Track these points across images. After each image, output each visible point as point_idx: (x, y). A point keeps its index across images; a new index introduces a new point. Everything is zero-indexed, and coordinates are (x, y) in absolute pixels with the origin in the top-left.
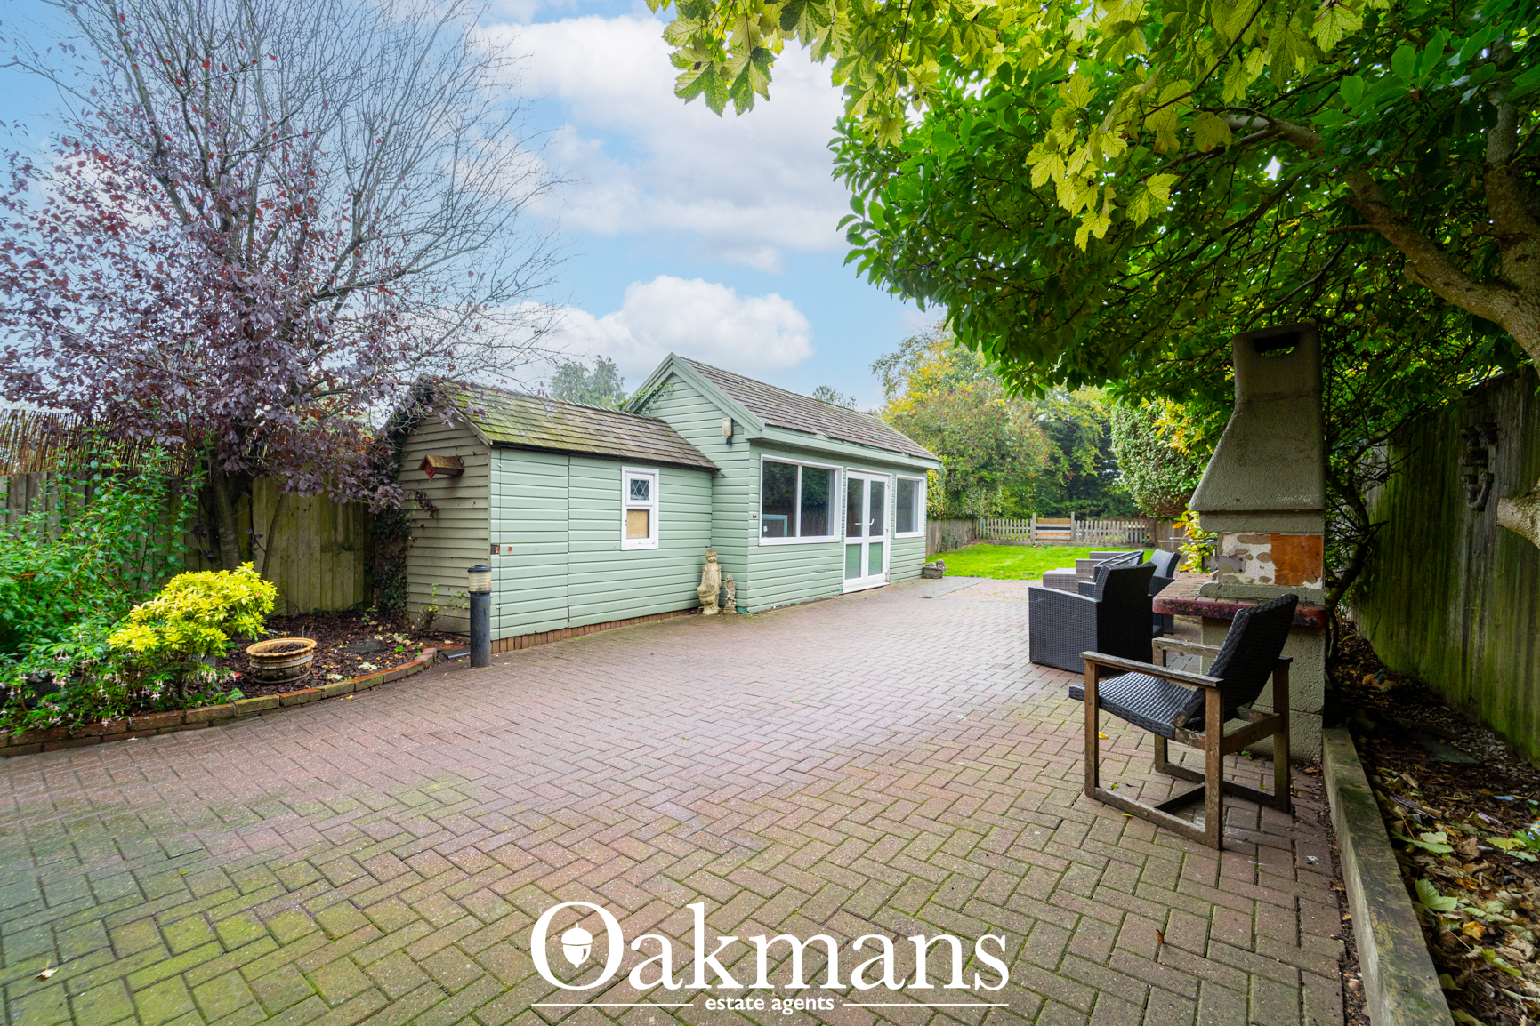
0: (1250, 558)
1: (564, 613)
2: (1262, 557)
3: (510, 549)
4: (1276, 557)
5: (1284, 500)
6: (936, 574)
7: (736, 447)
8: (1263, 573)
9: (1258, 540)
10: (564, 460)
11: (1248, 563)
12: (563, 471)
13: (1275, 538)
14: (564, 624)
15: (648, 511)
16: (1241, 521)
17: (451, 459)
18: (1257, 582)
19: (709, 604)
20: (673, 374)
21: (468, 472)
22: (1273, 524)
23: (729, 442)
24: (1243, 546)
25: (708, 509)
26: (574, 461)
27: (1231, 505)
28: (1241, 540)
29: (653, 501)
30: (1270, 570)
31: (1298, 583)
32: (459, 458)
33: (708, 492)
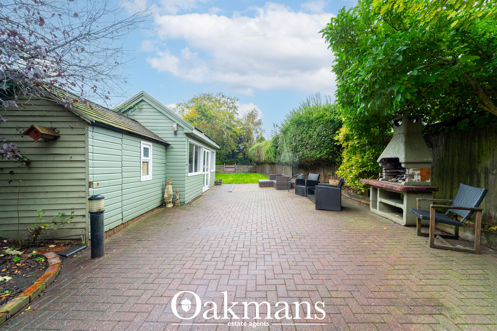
0: (415, 175)
1: (120, 216)
2: (418, 174)
3: (98, 184)
4: (421, 174)
5: (425, 160)
6: (220, 183)
7: (178, 136)
8: (418, 179)
9: (417, 170)
10: (120, 135)
11: (415, 176)
12: (119, 141)
13: (421, 169)
14: (120, 222)
15: (147, 162)
16: (414, 165)
17: (48, 129)
18: (417, 181)
19: (170, 202)
20: (142, 101)
21: (62, 138)
22: (420, 166)
23: (176, 133)
24: (414, 172)
25: (164, 161)
26: (125, 136)
27: (414, 161)
28: (414, 170)
29: (150, 159)
30: (419, 178)
31: (425, 181)
32: (53, 129)
33: (164, 154)
